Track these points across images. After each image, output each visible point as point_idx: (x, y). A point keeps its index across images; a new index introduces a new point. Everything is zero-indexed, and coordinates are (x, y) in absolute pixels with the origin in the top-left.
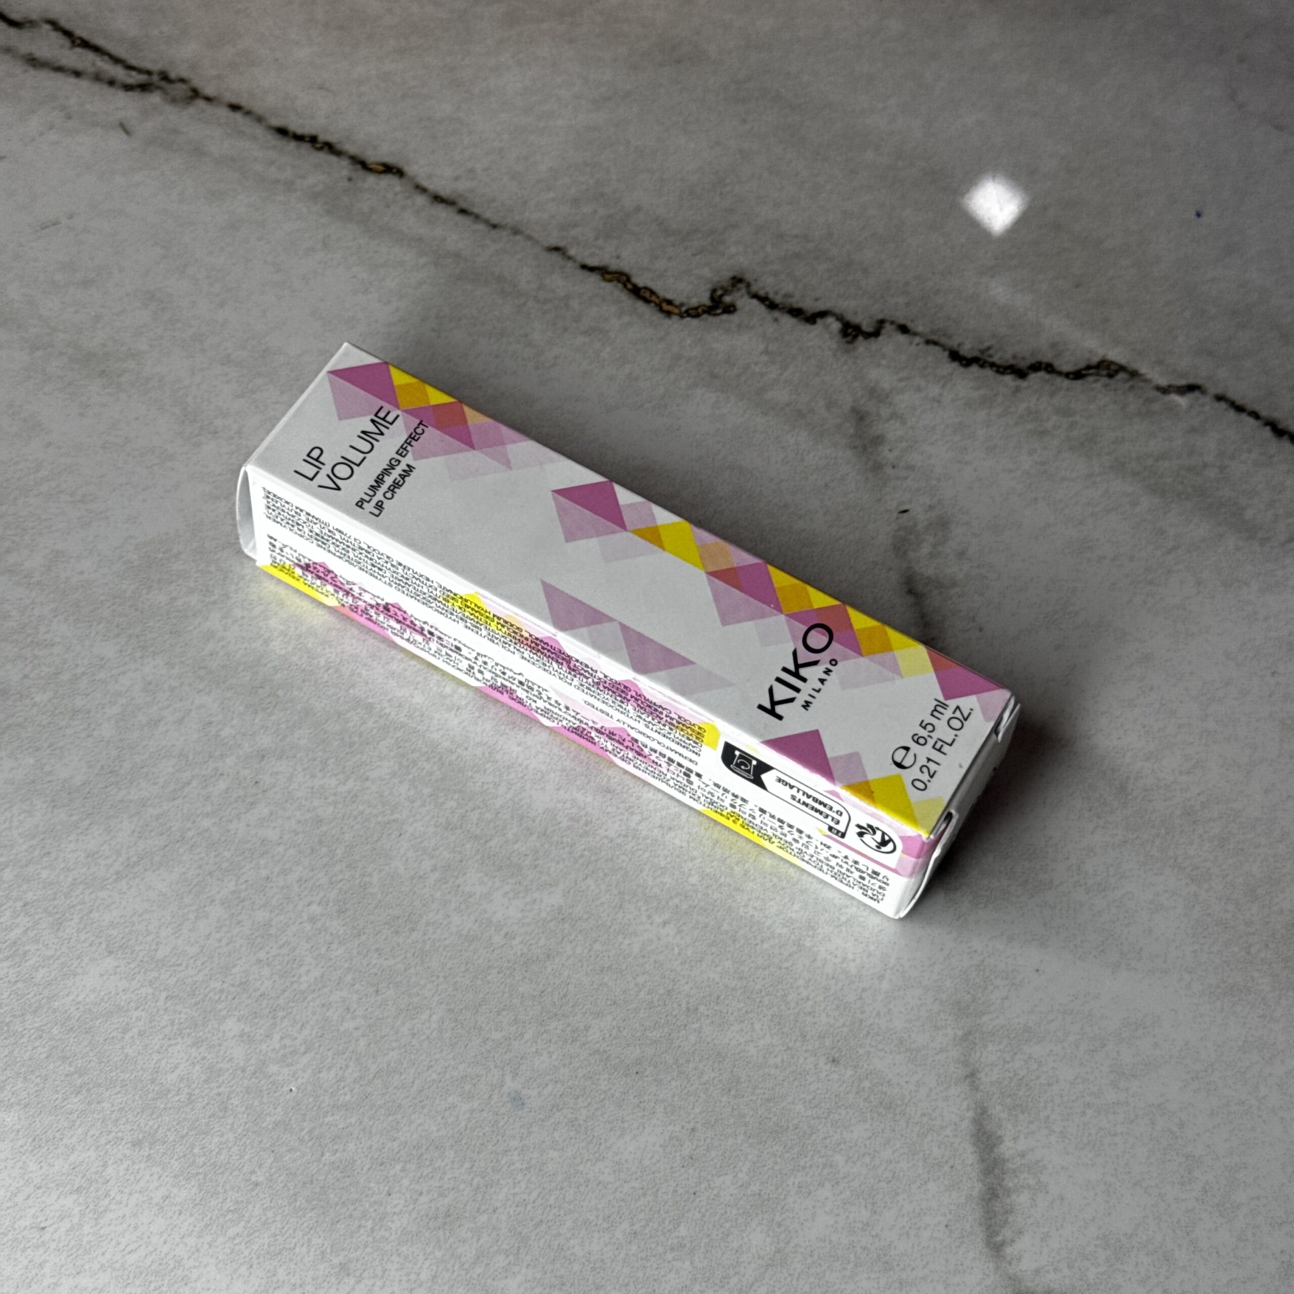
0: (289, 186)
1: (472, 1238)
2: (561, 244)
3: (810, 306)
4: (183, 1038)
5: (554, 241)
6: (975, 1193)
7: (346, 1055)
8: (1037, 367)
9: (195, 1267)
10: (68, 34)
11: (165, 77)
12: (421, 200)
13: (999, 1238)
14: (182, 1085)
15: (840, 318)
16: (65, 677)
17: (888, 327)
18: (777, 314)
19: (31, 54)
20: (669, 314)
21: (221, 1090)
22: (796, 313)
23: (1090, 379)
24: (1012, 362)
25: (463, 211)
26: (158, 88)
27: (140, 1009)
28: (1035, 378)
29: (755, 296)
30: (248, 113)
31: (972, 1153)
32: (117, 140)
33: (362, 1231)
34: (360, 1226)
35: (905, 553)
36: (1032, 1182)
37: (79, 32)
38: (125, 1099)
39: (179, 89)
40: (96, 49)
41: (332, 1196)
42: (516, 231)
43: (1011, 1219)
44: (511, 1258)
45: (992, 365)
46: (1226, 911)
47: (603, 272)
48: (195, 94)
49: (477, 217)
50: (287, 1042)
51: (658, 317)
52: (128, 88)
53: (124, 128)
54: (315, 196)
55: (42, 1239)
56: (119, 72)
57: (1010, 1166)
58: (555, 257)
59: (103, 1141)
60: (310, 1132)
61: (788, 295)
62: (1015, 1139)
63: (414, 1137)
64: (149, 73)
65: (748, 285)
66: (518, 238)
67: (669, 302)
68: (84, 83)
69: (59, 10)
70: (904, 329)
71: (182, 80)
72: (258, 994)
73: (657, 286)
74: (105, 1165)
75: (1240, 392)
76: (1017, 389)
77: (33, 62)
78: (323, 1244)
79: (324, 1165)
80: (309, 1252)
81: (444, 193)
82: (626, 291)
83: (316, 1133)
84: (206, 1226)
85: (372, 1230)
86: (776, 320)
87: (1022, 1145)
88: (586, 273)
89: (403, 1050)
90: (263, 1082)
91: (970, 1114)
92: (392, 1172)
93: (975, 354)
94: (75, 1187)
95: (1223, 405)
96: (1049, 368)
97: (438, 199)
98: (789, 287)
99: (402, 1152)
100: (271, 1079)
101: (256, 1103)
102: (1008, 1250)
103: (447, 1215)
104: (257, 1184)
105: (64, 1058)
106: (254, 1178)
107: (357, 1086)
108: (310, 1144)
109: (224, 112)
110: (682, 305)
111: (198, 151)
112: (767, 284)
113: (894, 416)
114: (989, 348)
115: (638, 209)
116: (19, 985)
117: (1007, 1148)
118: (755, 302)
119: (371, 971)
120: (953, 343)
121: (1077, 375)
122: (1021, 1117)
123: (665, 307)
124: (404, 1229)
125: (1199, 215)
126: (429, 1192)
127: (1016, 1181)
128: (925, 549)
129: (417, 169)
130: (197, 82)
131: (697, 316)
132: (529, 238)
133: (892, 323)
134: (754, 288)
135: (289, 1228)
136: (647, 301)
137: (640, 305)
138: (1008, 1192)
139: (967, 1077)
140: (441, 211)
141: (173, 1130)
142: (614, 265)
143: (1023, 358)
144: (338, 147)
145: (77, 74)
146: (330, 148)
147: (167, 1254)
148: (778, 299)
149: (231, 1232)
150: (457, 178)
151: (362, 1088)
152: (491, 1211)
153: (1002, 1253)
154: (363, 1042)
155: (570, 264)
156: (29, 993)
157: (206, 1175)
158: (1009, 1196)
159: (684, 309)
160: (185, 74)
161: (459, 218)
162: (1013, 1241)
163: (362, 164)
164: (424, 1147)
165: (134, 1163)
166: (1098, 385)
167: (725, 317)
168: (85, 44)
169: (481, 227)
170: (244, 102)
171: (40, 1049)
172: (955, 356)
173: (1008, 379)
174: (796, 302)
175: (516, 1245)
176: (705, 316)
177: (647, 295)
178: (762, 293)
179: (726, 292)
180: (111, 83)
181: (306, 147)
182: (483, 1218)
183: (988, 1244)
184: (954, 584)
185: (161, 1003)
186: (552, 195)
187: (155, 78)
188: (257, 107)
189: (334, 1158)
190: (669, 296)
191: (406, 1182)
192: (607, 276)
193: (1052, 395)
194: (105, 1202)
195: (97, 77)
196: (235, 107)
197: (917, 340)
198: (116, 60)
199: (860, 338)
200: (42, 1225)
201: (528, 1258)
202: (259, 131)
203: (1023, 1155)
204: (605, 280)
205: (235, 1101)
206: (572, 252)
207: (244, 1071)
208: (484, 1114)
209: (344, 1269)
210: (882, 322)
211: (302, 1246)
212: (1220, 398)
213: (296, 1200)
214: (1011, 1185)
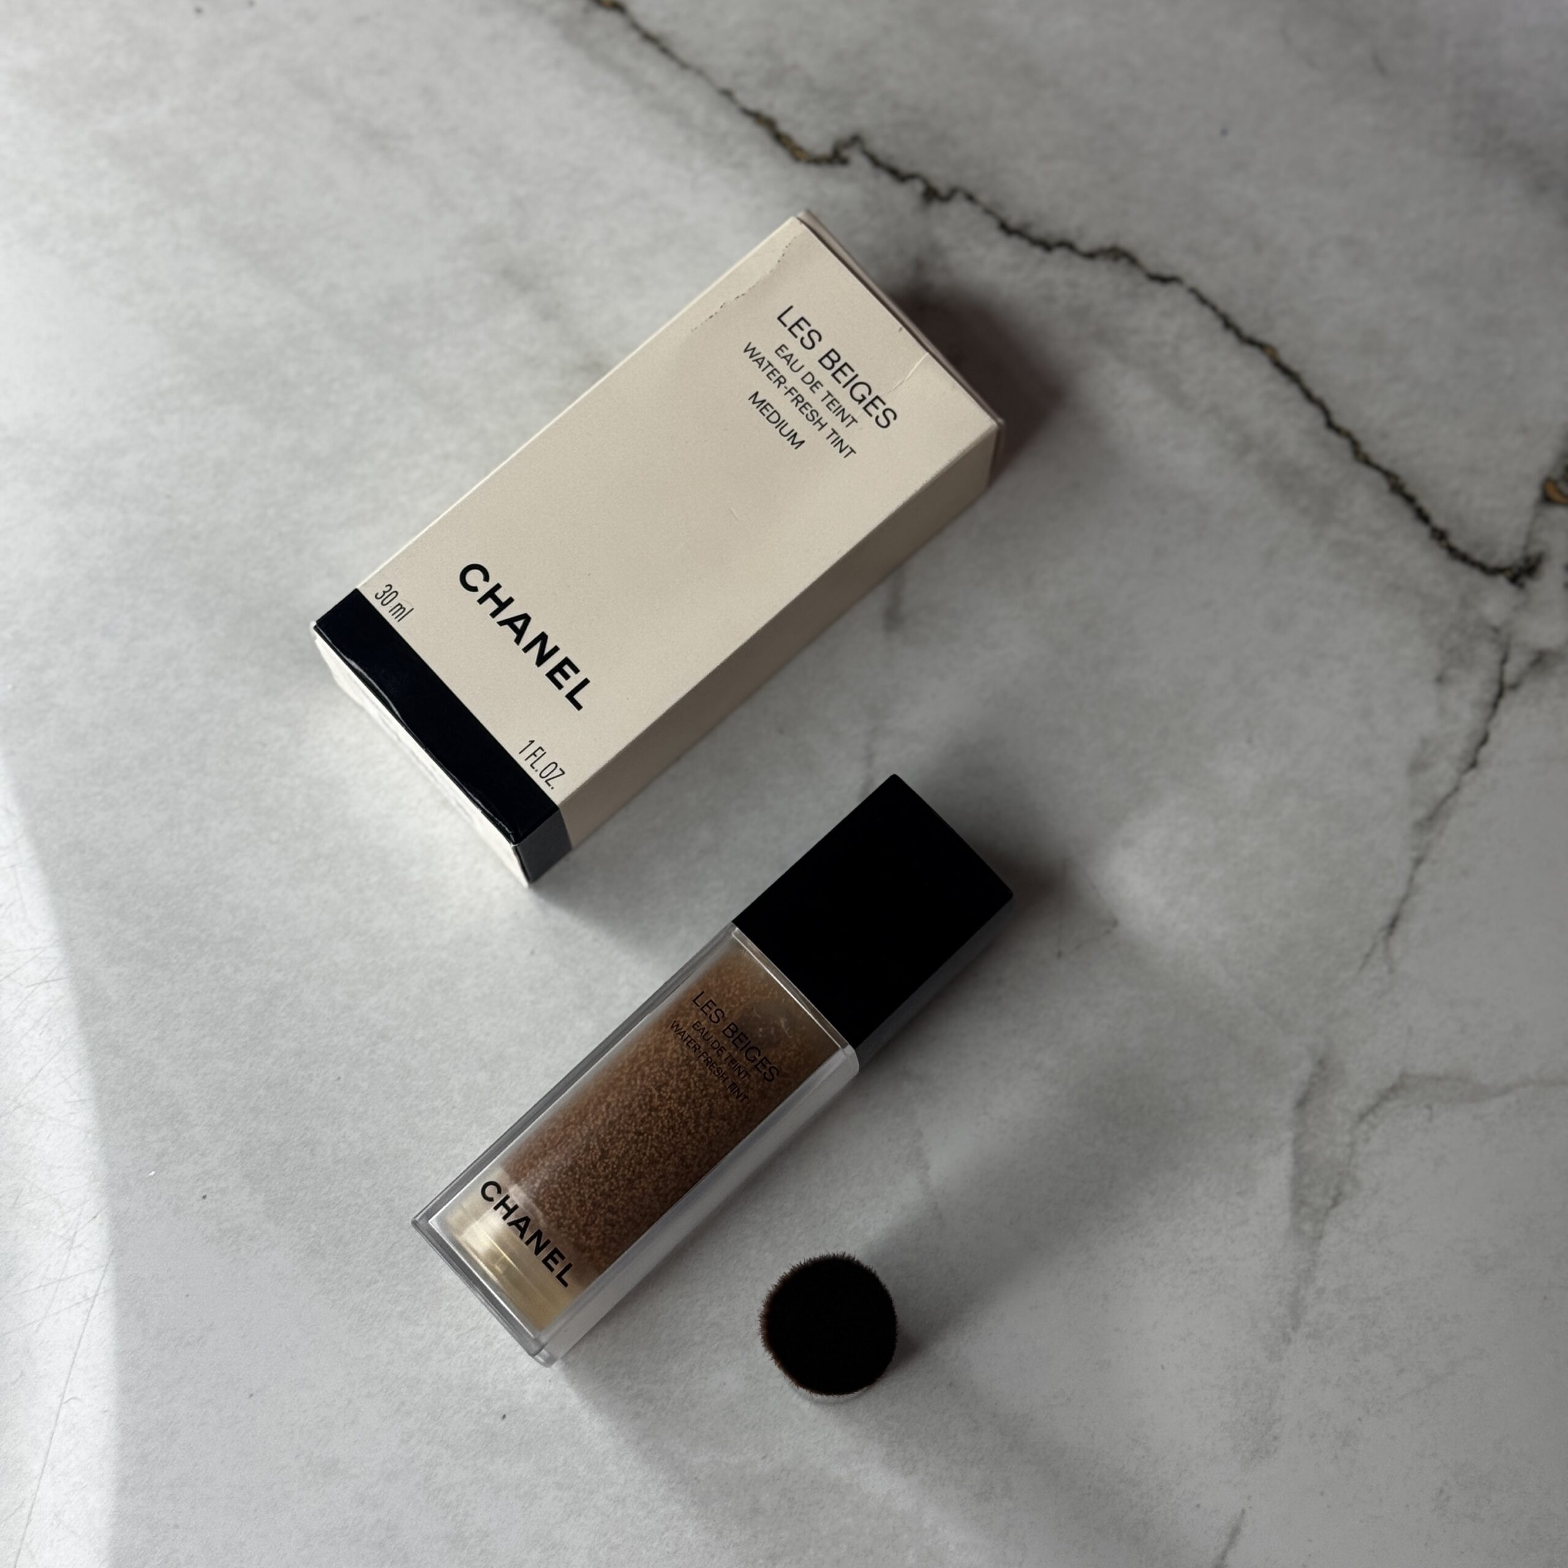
2: (731, 88)
8: (1061, 244)
15: (925, 181)
17: (959, 197)
18: (878, 171)
20: (798, 159)
22: (893, 172)
23: (1100, 261)
24: (1043, 237)
25: (665, 51)
28: (1059, 254)
29: (866, 154)
42: (700, 72)
45: (1029, 238)
47: (757, 117)
49: (673, 57)
51: (789, 161)
54: (557, 22)
58: (724, 99)
61: (890, 156)
65: (863, 144)
66: (700, 78)
67: (801, 150)
70: (970, 198)
73: (794, 135)
75: (1211, 288)
76: (1042, 261)
81: (654, 31)
82: (769, 135)
86: (876, 176)
88: (744, 116)
93: (1019, 226)
95: (1191, 296)
96: (1071, 247)
97: (648, 37)
98: (892, 150)
110: (809, 153)
112: (879, 145)
114: (1029, 224)
115: (795, 66)
118: (864, 160)
120: (1006, 214)
121: (1091, 256)
123: (797, 153)
125: (1223, 133)
129: (637, 7)
131: (820, 164)
132: (708, 79)
133: (963, 192)
134: (867, 147)
136: (784, 146)
137: (778, 148)
140: (648, 50)
142: (767, 112)
143: (1053, 236)
148: (882, 157)
150: (664, 21)
155: (734, 107)
159: (810, 156)
161: (660, 55)
166: (1104, 267)
167: (839, 168)
169: (674, 66)
172: (1003, 226)
174: (896, 163)
176: (825, 165)
177: (786, 141)
178: (872, 152)
179: (845, 147)
186: (733, 44)
190: (802, 144)
192: (759, 121)
193: (1068, 268)
197: (978, 208)
199: (935, 201)
204: (757, 124)
210: (955, 190)
212: (1192, 290)
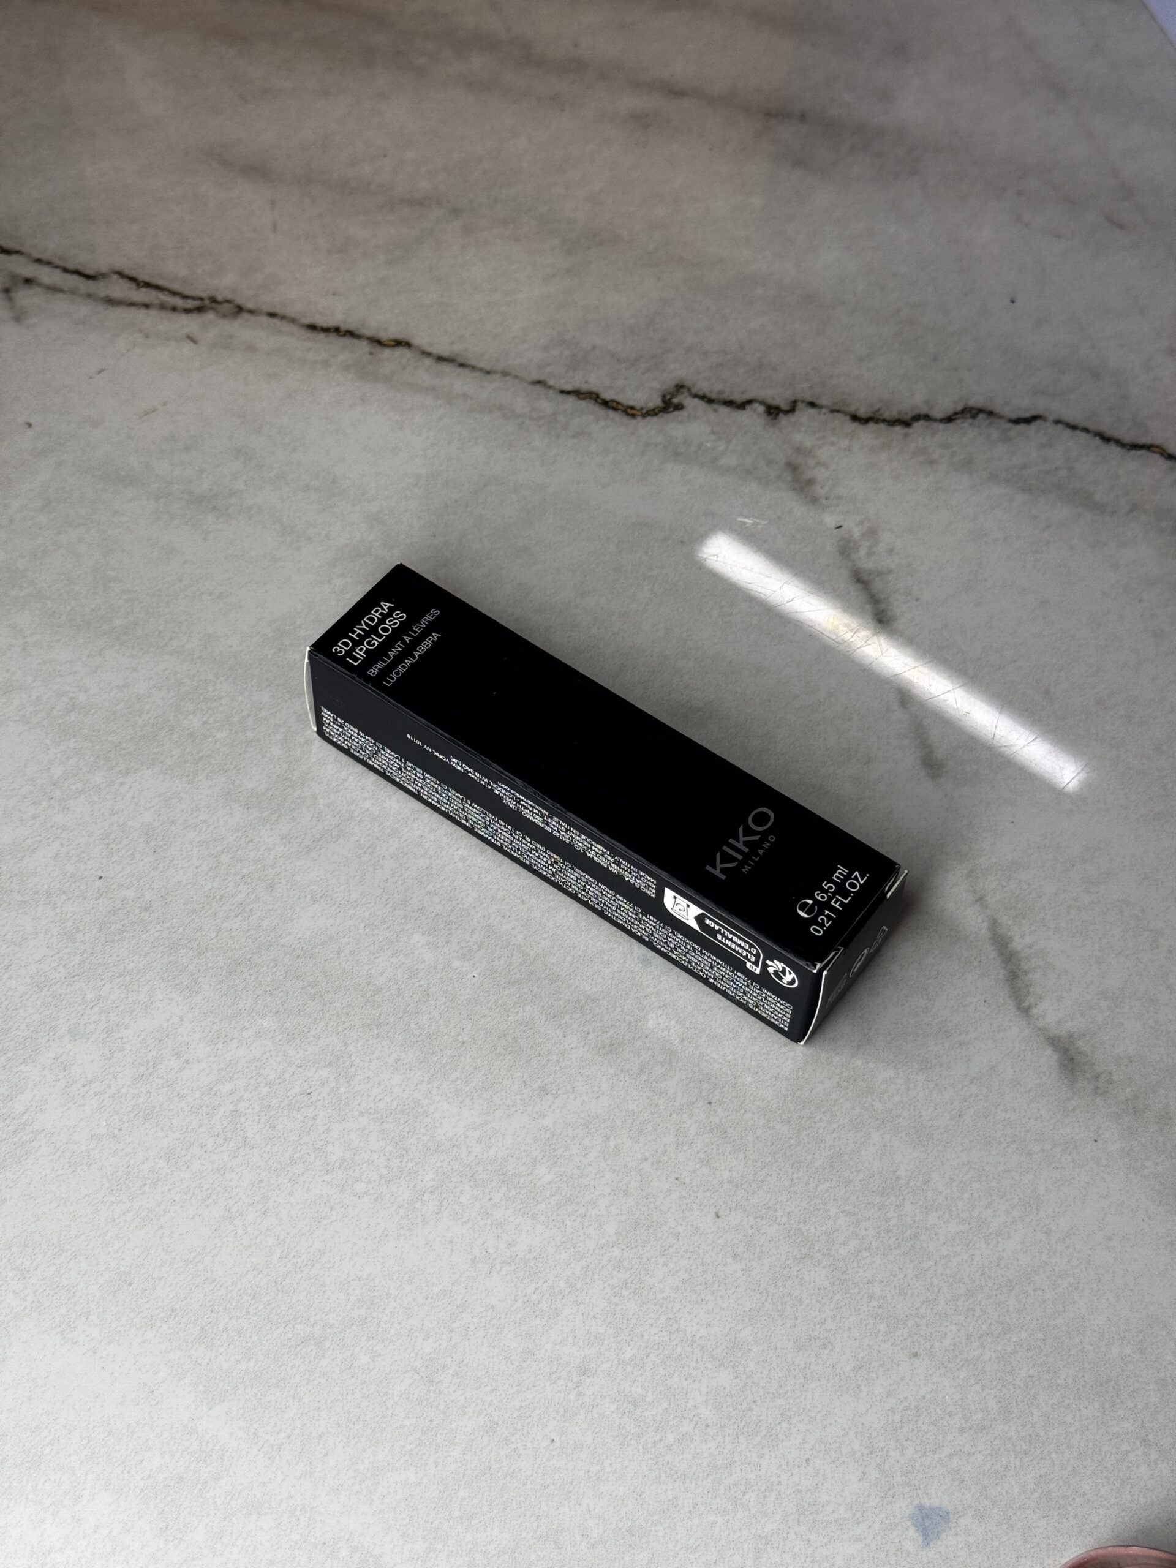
0: (326, 364)
1: (634, 1057)
2: (542, 378)
3: (738, 397)
4: (384, 952)
5: (536, 376)
6: (1001, 976)
7: (509, 948)
8: (917, 418)
9: (431, 1104)
10: (133, 279)
11: (214, 300)
12: (428, 362)
13: (1026, 1004)
14: (391, 983)
15: (763, 403)
16: (235, 720)
17: (800, 405)
18: (715, 406)
19: (107, 297)
20: (634, 416)
21: (421, 983)
22: (729, 403)
23: (959, 421)
24: (897, 417)
25: (462, 365)
26: (211, 308)
27: (346, 937)
28: (918, 426)
29: (696, 396)
30: (283, 318)
31: (994, 950)
32: (187, 348)
33: (550, 1064)
34: (548, 1060)
35: (849, 555)
36: (1041, 963)
37: (143, 277)
38: (350, 999)
39: (226, 307)
40: (158, 288)
41: (522, 1043)
42: (505, 374)
43: (1031, 990)
44: (666, 1067)
45: (884, 421)
46: (1143, 764)
47: (578, 394)
48: (239, 309)
49: (473, 368)
50: (463, 944)
51: (626, 420)
52: (187, 311)
53: (191, 339)
54: (347, 368)
55: (311, 1101)
56: (178, 301)
57: (1023, 955)
58: (538, 388)
59: (340, 1029)
60: (496, 1002)
61: (720, 393)
62: (1022, 936)
63: (574, 995)
64: (201, 299)
65: (689, 389)
66: (508, 378)
67: (632, 408)
68: (153, 312)
69: (121, 263)
70: (812, 405)
71: (228, 301)
72: (433, 915)
73: (620, 398)
74: (346, 1044)
75: (1073, 415)
76: (906, 435)
77: (111, 302)
78: (523, 1077)
79: (511, 1023)
80: (513, 1082)
81: (445, 353)
82: (597, 405)
83: (500, 1002)
84: (433, 1075)
85: (558, 1061)
86: (715, 410)
87: (1028, 940)
88: (565, 396)
89: (551, 939)
90: (451, 974)
91: (985, 924)
92: (564, 1021)
93: (869, 415)
94: (327, 1063)
95: (1060, 427)
96: (927, 417)
97: (440, 359)
98: (719, 387)
99: (567, 1007)
100: (458, 971)
101: (450, 988)
102: (1034, 1011)
103: (611, 1044)
104: (464, 1043)
105: (298, 977)
106: (460, 1039)
107: (523, 967)
108: (497, 1010)
109: (265, 320)
110: (642, 409)
111: (251, 348)
112: (703, 387)
113: (819, 464)
114: (879, 410)
115: (594, 347)
116: (252, 932)
117: (1017, 944)
118: (696, 400)
119: (516, 889)
120: (852, 409)
121: (949, 419)
122: (1024, 922)
123: (630, 411)
124: (582, 1058)
125: (1013, 301)
126: (594, 1031)
127: (1029, 964)
128: (863, 552)
129: (421, 339)
130: (239, 301)
131: (655, 414)
132: (516, 377)
133: (803, 401)
134: (694, 391)
135: (495, 1069)
136: (615, 409)
137: (611, 413)
138: (1026, 973)
139: (977, 901)
140: (446, 368)
141: (391, 1014)
142: (585, 388)
143: (907, 413)
144: (357, 332)
145: (147, 306)
146: (350, 334)
147: (408, 1098)
148: (714, 396)
149: (453, 1077)
150: (452, 343)
151: (527, 968)
152: (643, 1036)
153: (1030, 1013)
154: (520, 937)
155: (551, 391)
156: (260, 937)
157: (424, 1041)
158: (1026, 975)
159: (644, 411)
160: (229, 297)
161: (460, 370)
162: (1036, 1005)
163: (378, 342)
164: (583, 1002)
165: (367, 1041)
166: (966, 425)
167: (676, 413)
168: (147, 285)
169: (478, 374)
170: (278, 310)
171: (278, 973)
172: (855, 418)
173: (898, 429)
174: (727, 396)
175: (668, 1058)
176: (661, 414)
177: (614, 405)
178: (700, 393)
179: (673, 396)
180: (174, 309)
181: (332, 337)
182: (639, 1043)
183: (1019, 1008)
184: (890, 572)
185: (361, 931)
186: (526, 346)
187: (207, 302)
188: (290, 312)
189: (517, 1018)
190: (631, 403)
191: (575, 1026)
192: (581, 396)
193: (933, 435)
194: (353, 1070)
195: (162, 307)
196: (272, 315)
197: (824, 410)
198: (174, 293)
199: (781, 415)
200: (308, 1091)
201: (680, 1065)
202: (295, 329)
203: (1030, 947)
204: (580, 399)
205: (433, 990)
206: (551, 382)
207: (435, 968)
208: (623, 974)
209: (543, 1090)
210: (795, 402)
211: (508, 1079)
212: (1058, 422)
213: (496, 1049)
214: (1026, 967)
